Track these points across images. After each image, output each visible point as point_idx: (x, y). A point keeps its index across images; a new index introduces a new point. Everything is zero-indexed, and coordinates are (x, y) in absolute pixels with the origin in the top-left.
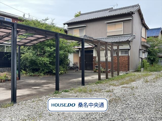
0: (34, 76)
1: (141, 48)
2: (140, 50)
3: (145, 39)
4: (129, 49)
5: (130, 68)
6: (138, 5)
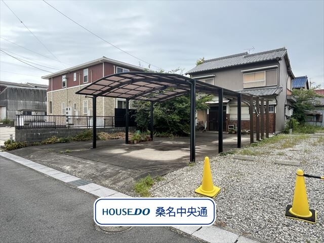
0: (162, 137)
1: (286, 104)
2: (286, 106)
3: (291, 91)
4: (275, 105)
5: (276, 129)
6: (284, 49)
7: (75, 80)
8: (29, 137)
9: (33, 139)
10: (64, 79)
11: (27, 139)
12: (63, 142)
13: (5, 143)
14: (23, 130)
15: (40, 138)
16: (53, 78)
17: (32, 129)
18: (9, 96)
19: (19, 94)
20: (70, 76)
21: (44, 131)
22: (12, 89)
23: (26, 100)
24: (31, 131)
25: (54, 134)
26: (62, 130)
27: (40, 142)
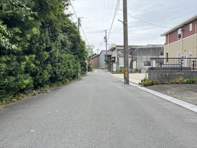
7: (191, 30)
8: (159, 76)
9: (162, 78)
10: (180, 32)
11: (158, 78)
12: (190, 83)
13: (142, 81)
14: (155, 70)
15: (168, 78)
16: (170, 33)
17: (161, 70)
18: (138, 54)
19: (143, 52)
20: (185, 28)
21: (171, 72)
22: (139, 49)
23: (147, 56)
24: (161, 72)
25: (180, 75)
26: (188, 72)
27: (169, 81)
